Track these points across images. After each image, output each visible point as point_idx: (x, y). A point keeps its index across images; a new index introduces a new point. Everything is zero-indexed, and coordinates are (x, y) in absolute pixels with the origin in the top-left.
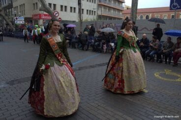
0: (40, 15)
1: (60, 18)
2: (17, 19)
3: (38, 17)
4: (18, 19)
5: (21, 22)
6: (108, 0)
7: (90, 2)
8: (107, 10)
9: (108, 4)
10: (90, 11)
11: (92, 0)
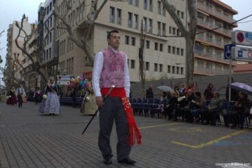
2: (60, 78)
4: (62, 79)
5: (66, 83)
6: (205, 50)
7: (174, 53)
8: (205, 66)
9: (205, 56)
10: (173, 67)
11: (178, 51)
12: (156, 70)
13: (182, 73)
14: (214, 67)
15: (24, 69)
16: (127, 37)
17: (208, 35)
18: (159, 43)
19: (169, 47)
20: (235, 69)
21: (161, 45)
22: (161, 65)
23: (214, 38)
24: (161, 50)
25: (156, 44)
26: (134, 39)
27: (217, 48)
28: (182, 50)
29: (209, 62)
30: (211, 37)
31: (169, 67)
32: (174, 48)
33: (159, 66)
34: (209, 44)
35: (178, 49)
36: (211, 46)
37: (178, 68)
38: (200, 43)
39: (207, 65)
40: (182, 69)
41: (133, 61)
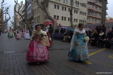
0: (48, 22)
1: (60, 24)
3: (47, 24)
6: (95, 14)
7: (82, 14)
8: (94, 20)
9: (95, 16)
10: (82, 20)
11: (84, 14)
12: (75, 21)
13: (85, 23)
14: (98, 21)
15: (20, 22)
16: (63, 7)
17: (96, 7)
18: (76, 10)
19: (80, 12)
21: (77, 11)
22: (77, 19)
23: (98, 8)
24: (77, 13)
25: (75, 10)
26: (65, 8)
27: (99, 13)
28: (85, 13)
29: (96, 19)
30: (97, 8)
31: (80, 20)
32: (82, 12)
34: (97, 11)
35: (84, 13)
36: (97, 12)
38: (93, 10)
39: (96, 20)
40: (85, 21)
41: (65, 18)
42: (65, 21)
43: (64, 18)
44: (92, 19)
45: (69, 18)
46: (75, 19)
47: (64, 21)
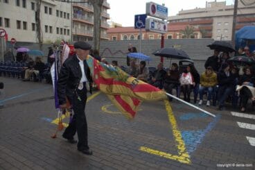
1: (13, 39)
6: (86, 16)
8: (86, 29)
9: (86, 20)
10: (61, 29)
11: (65, 15)
12: (46, 31)
13: (68, 34)
19: (57, 11)
20: (108, 31)
21: (50, 9)
22: (51, 27)
25: (46, 8)
28: (68, 14)
32: (61, 12)
33: (49, 28)
35: (65, 13)
36: (91, 12)
37: (65, 30)
39: (88, 28)
40: (68, 30)
41: (25, 23)
42: (24, 31)
43: (22, 24)
44: (81, 26)
45: (33, 24)
46: (46, 27)
47: (22, 31)
